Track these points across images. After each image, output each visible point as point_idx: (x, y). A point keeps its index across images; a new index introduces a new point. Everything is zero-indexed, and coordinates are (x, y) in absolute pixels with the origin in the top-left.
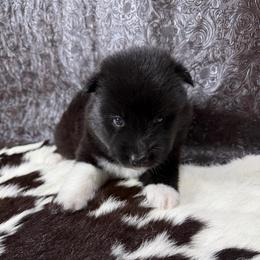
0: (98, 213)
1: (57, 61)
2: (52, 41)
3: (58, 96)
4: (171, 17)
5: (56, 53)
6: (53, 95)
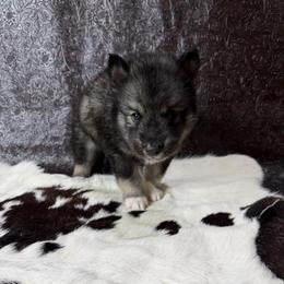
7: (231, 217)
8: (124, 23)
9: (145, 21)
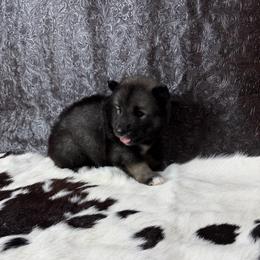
0: (53, 198)
1: (19, 87)
2: (16, 71)
3: (18, 114)
4: (105, 69)
5: (18, 81)
6: (14, 113)
7: (237, 232)
8: (147, 14)
9: (168, 11)
